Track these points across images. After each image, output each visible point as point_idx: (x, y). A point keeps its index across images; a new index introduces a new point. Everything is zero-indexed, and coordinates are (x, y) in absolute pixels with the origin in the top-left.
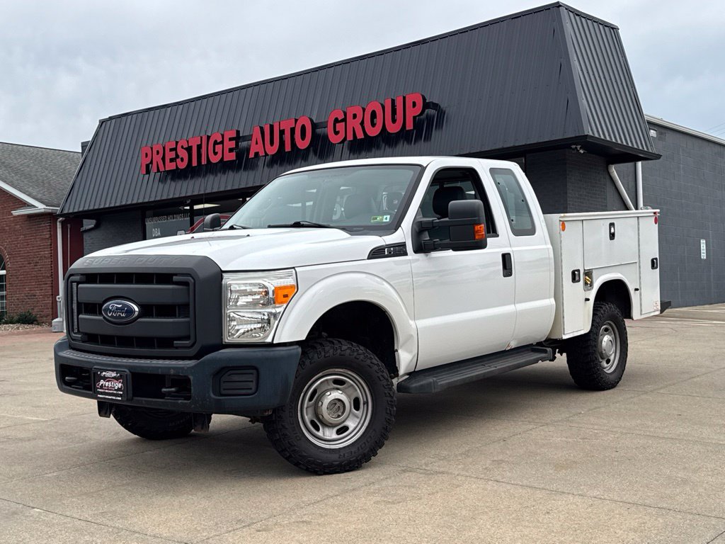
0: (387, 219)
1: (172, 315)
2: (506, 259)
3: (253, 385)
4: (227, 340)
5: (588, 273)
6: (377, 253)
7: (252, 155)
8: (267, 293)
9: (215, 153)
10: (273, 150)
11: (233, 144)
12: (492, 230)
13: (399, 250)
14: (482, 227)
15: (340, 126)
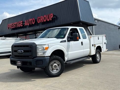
0: (63, 36)
1: (29, 52)
2: (82, 42)
3: (42, 63)
4: (38, 56)
5: (95, 45)
6: (61, 42)
7: (25, 25)
8: (44, 48)
9: (19, 25)
10: (28, 24)
11: (22, 23)
12: (80, 38)
13: (65, 41)
14: (78, 37)
15: (39, 20)
